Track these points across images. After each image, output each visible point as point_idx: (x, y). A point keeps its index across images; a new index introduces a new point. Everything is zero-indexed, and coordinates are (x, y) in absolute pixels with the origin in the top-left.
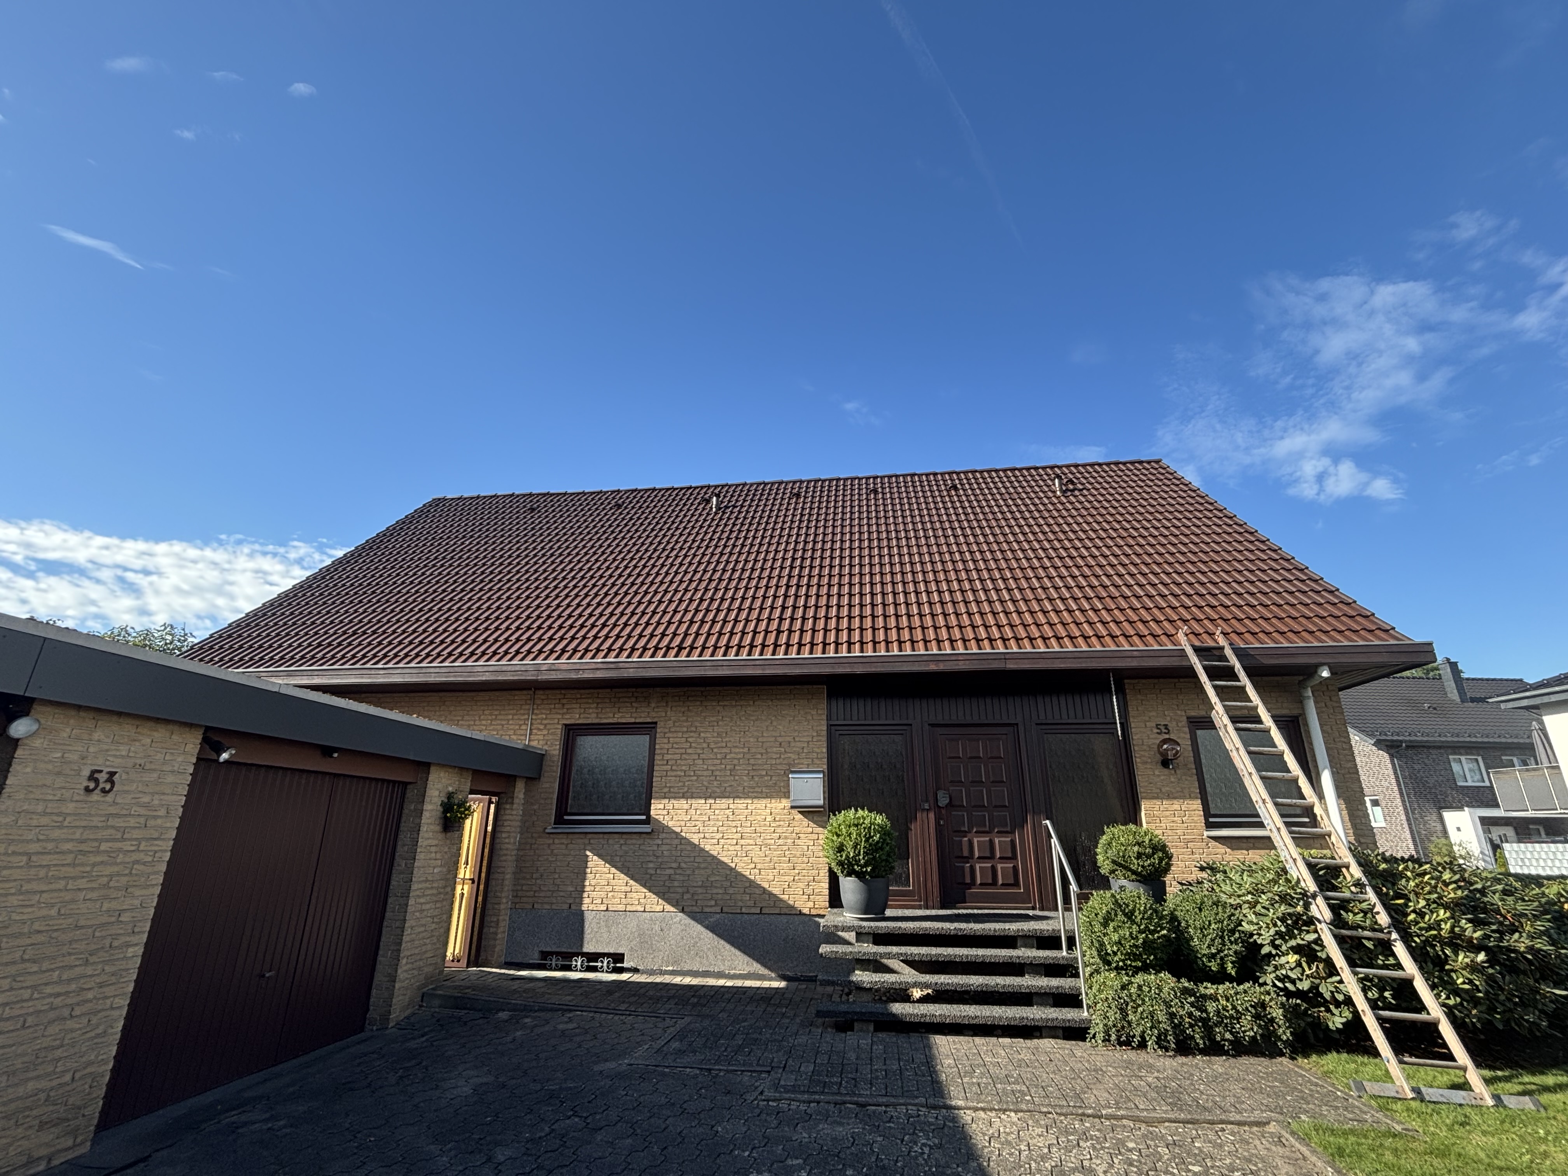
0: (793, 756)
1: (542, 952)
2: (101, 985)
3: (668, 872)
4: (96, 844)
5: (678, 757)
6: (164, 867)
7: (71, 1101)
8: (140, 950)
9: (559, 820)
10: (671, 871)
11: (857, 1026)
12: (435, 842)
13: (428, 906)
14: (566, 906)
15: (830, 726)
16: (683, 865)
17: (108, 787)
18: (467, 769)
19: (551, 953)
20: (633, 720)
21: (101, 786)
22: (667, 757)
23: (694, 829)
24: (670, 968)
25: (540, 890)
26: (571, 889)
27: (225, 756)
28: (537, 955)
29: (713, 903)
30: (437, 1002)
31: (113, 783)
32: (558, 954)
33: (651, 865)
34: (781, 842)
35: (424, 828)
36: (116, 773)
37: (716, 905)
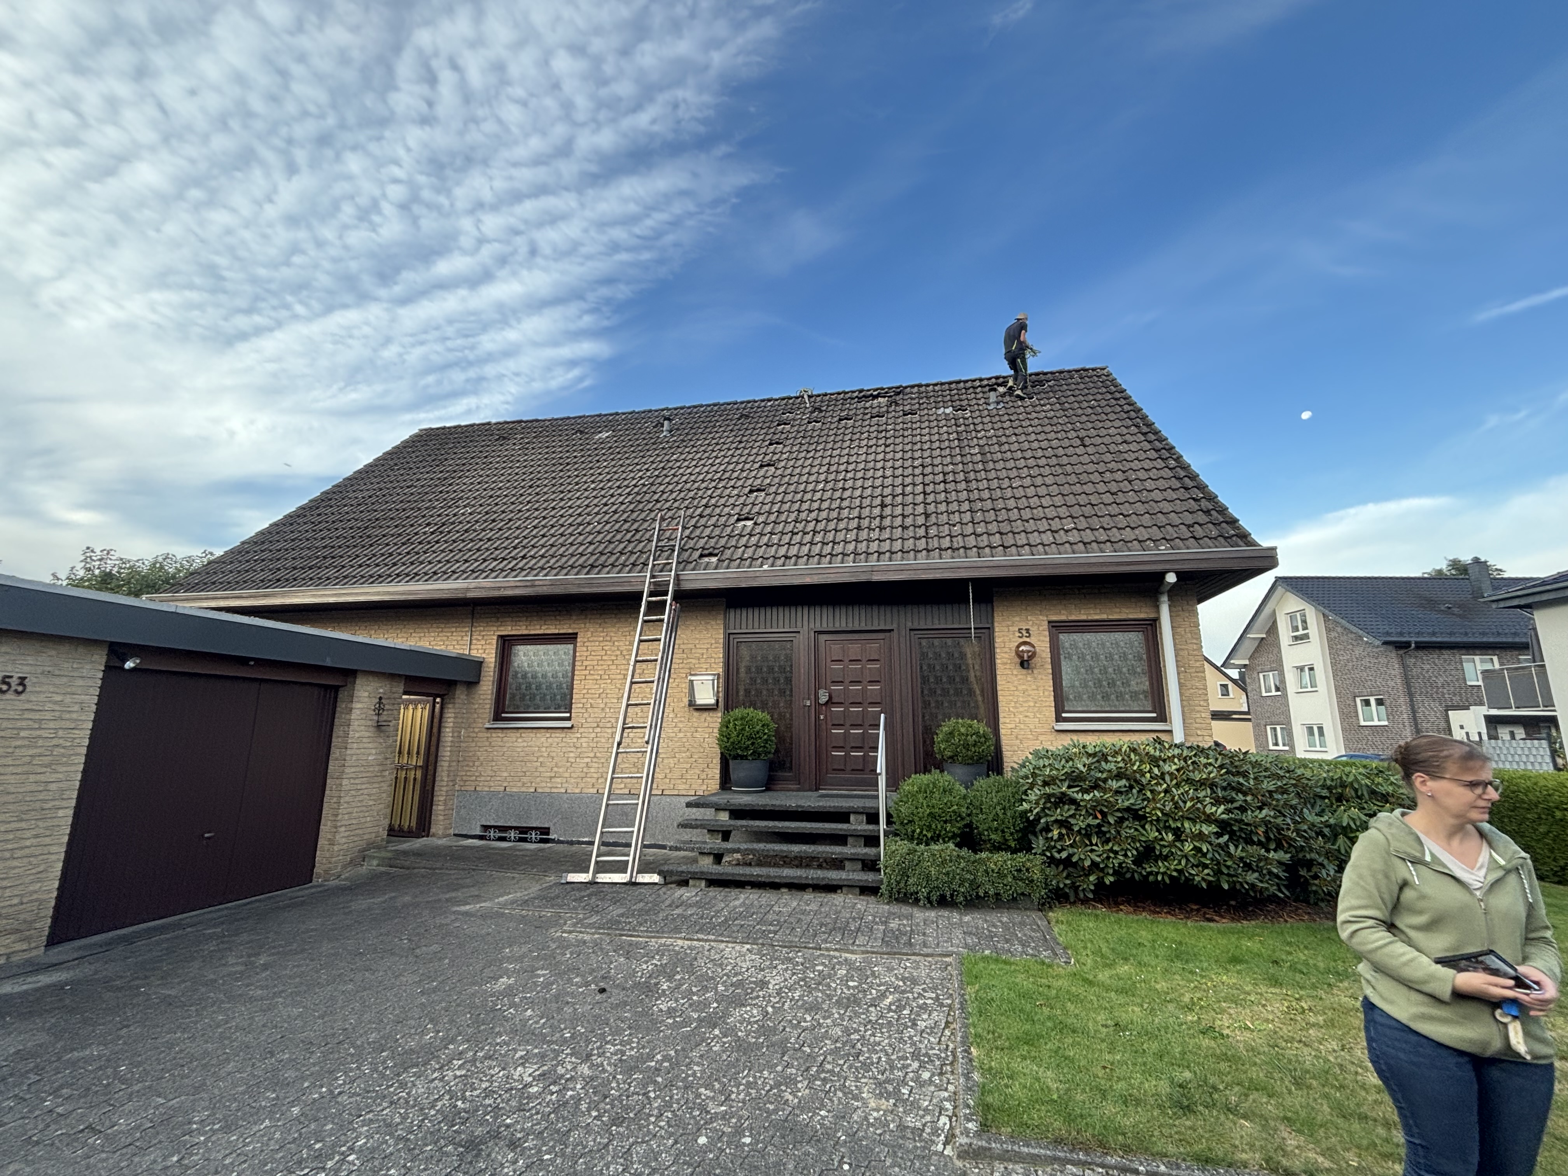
0: (694, 661)
1: (483, 826)
2: (36, 836)
3: (586, 760)
4: (15, 732)
5: (595, 663)
6: (84, 751)
7: (22, 917)
8: (71, 812)
9: (497, 718)
10: (589, 760)
11: (691, 882)
12: (367, 734)
13: (364, 787)
14: (502, 789)
15: (728, 636)
16: (598, 755)
17: (20, 688)
18: (400, 676)
19: (490, 827)
20: (557, 631)
21: (13, 688)
22: (585, 663)
23: (609, 725)
24: (586, 839)
25: (481, 775)
26: (505, 774)
27: (129, 665)
28: (479, 828)
29: (622, 786)
30: (375, 862)
31: (24, 686)
33: (572, 755)
34: (681, 735)
35: (355, 724)
36: (25, 678)
37: (625, 787)
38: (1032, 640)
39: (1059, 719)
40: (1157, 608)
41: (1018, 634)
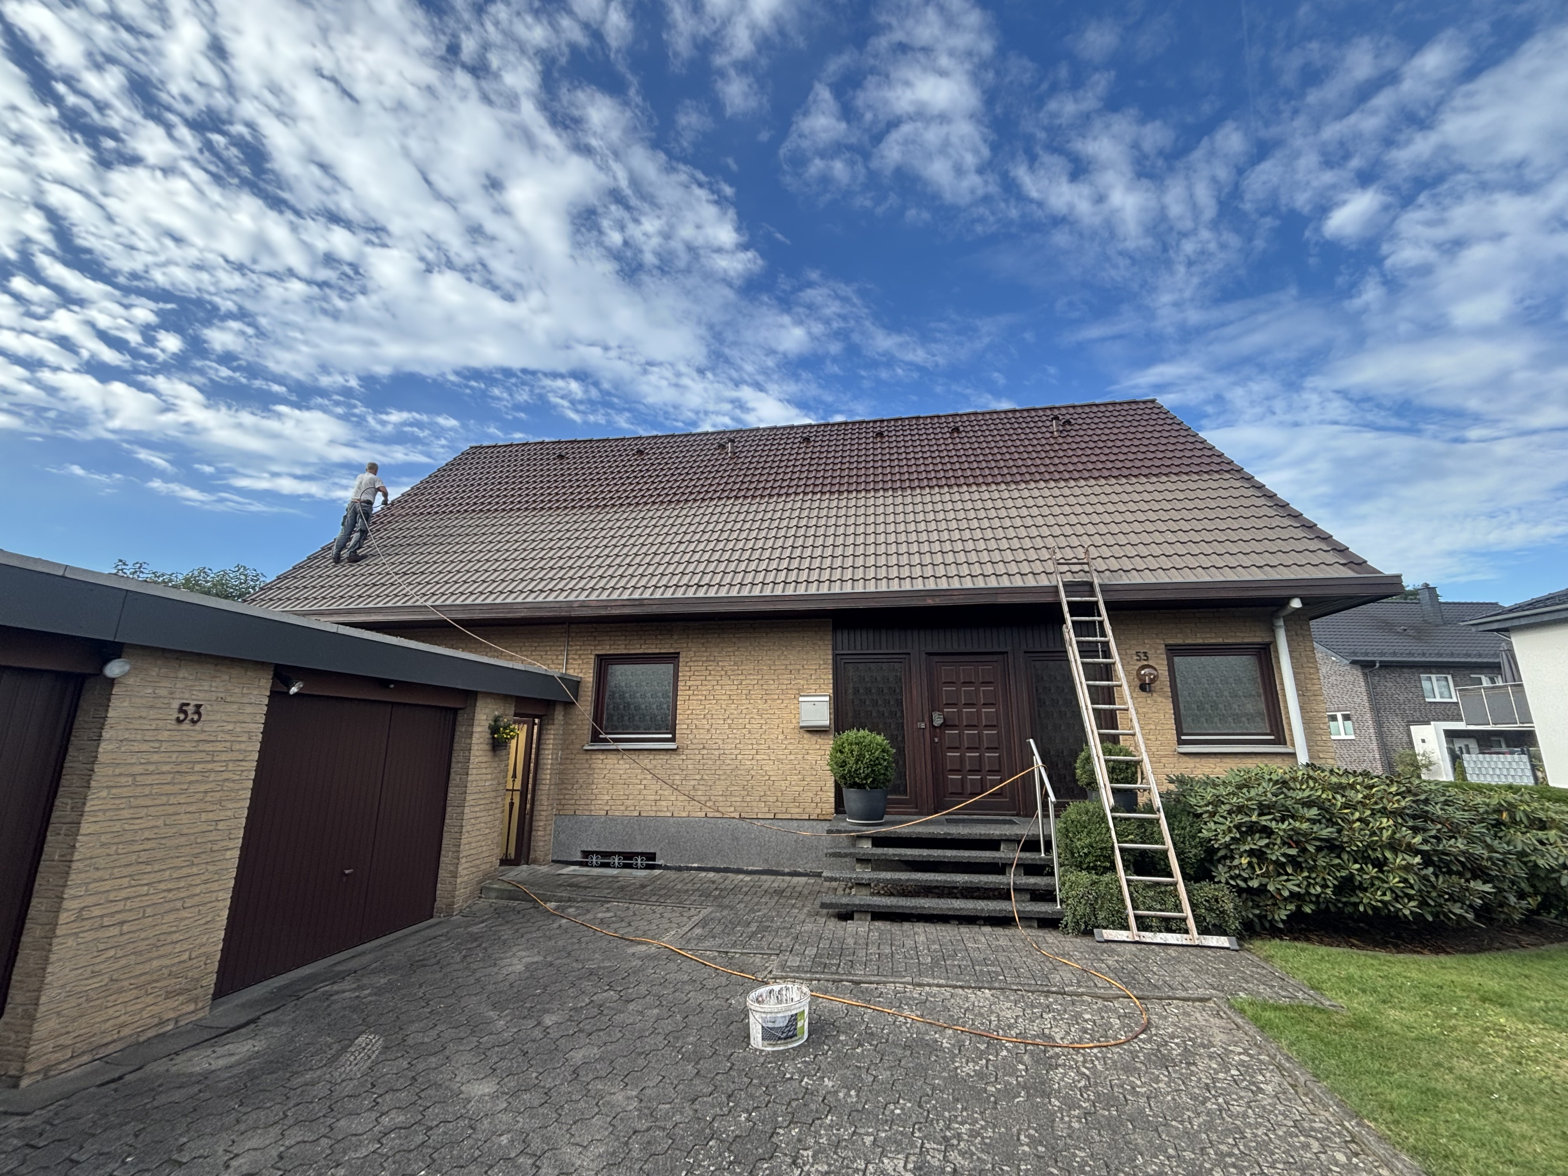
0: (802, 682)
1: (583, 852)
2: (206, 882)
3: (693, 783)
4: (190, 766)
5: (699, 683)
6: (250, 784)
7: (190, 974)
8: (237, 853)
9: (595, 738)
10: (695, 782)
11: (856, 916)
12: (484, 759)
13: (482, 814)
14: (603, 813)
15: (835, 656)
16: (705, 777)
17: (196, 717)
18: (511, 696)
19: (593, 853)
20: (657, 651)
21: (190, 717)
22: (689, 683)
23: (715, 746)
24: (696, 865)
25: (581, 799)
26: (607, 797)
27: (294, 690)
28: (579, 854)
29: (732, 809)
30: (493, 894)
31: (200, 714)
32: (597, 853)
33: (677, 777)
34: (792, 757)
35: (475, 747)
36: (200, 706)
37: (735, 811)
38: (1151, 663)
39: (1181, 742)
40: (1272, 631)
41: (1136, 658)
